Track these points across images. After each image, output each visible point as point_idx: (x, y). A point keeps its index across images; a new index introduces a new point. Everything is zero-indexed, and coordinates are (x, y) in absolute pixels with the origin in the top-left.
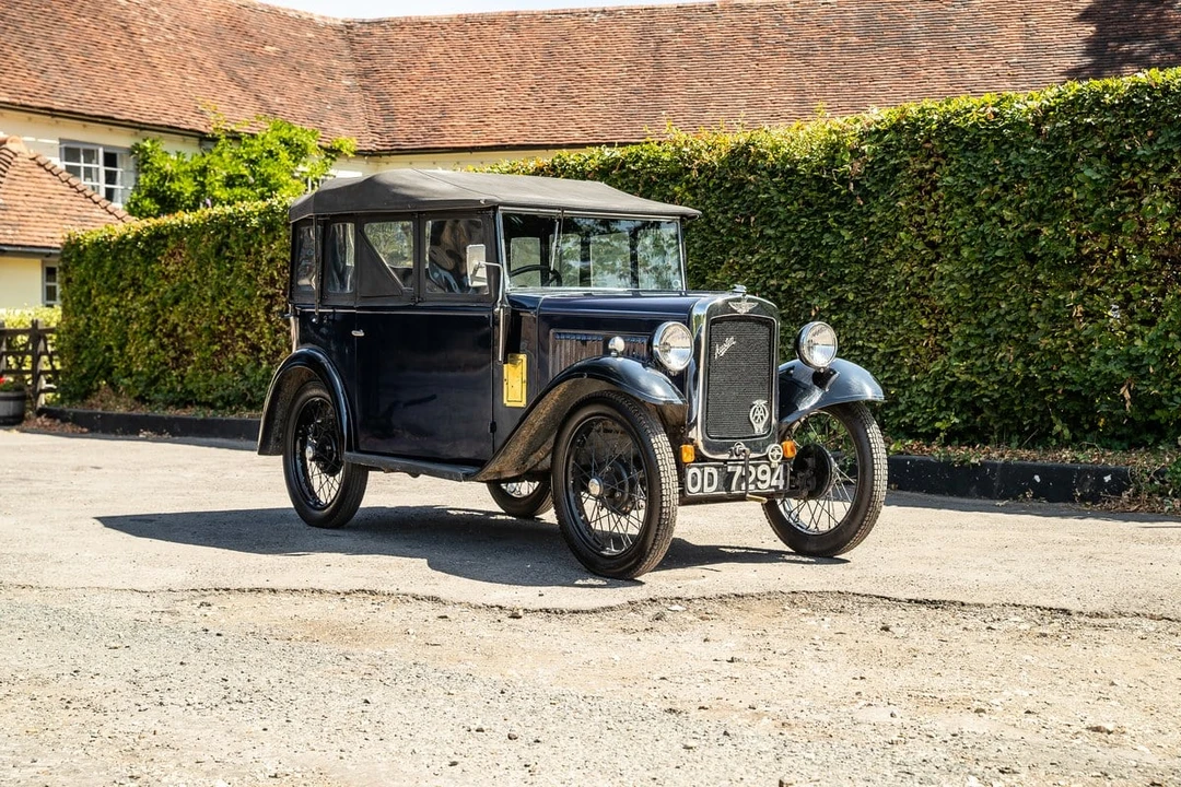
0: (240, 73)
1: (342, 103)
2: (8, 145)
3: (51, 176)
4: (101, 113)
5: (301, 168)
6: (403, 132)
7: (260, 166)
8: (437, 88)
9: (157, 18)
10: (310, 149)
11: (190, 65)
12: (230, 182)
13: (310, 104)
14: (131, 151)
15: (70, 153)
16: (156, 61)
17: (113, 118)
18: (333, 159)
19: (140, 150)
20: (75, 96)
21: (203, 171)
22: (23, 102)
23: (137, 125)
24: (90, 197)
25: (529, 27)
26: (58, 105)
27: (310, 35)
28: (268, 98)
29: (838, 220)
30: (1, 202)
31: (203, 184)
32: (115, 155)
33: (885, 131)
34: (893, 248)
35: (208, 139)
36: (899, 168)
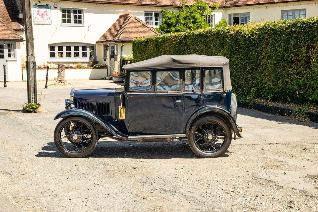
2: (129, 15)
4: (154, 4)
5: (205, 13)
6: (233, 1)
7: (193, 14)
10: (207, 8)
12: (185, 18)
14: (161, 12)
15: (146, 14)
17: (156, 5)
18: (214, 10)
19: (163, 12)
21: (178, 16)
22: (135, 3)
23: (162, 6)
24: (147, 27)
26: (143, 3)
29: (252, 49)
30: (126, 29)
31: (178, 20)
32: (157, 14)
33: (262, 29)
34: (262, 56)
35: (180, 8)
36: (263, 38)
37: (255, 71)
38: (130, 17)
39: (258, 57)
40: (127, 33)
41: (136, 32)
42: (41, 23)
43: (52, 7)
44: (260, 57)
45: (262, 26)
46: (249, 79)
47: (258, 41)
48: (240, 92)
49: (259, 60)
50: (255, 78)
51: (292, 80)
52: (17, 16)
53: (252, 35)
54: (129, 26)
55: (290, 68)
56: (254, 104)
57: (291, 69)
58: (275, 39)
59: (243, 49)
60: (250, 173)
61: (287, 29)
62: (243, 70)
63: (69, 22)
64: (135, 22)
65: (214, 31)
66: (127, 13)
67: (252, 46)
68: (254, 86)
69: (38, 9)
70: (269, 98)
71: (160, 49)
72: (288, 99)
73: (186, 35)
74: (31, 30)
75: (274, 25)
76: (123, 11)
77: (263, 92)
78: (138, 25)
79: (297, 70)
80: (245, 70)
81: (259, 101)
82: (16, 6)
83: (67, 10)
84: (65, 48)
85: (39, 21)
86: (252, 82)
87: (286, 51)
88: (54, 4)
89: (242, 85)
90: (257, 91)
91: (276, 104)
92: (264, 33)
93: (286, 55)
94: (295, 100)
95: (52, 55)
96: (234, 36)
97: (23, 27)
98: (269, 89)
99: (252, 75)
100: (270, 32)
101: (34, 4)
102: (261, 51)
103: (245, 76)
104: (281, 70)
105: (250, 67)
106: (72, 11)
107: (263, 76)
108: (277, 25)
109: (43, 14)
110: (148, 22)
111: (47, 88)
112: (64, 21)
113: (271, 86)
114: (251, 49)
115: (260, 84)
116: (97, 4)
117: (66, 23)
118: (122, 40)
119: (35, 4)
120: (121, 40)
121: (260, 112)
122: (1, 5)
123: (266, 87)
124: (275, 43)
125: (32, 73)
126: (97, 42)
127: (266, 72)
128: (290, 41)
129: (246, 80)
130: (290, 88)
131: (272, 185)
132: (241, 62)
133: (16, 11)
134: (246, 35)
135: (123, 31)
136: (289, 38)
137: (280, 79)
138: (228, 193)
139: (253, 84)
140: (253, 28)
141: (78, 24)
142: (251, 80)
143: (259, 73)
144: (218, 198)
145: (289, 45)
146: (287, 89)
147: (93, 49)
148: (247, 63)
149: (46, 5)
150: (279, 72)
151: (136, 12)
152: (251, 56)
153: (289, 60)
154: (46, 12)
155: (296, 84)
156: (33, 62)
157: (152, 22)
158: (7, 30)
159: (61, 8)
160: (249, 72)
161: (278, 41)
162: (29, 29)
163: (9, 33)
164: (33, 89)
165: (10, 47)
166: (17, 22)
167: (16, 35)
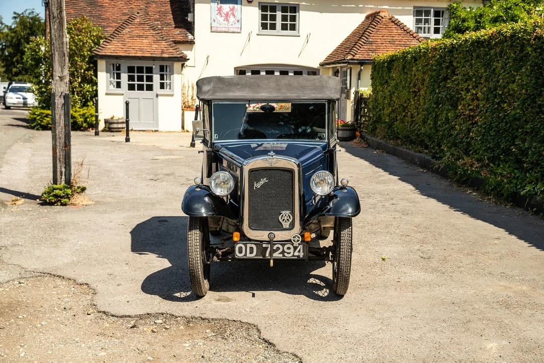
12: (495, 20)
14: (447, 9)
15: (418, 12)
19: (451, 8)
21: (481, 16)
30: (371, 40)
31: (480, 22)
32: (440, 11)
38: (382, 18)
40: (371, 47)
41: (389, 45)
42: (224, 29)
43: (244, 1)
52: (186, 18)
54: (378, 33)
63: (273, 27)
64: (390, 26)
65: (506, 32)
66: (378, 11)
69: (220, 5)
71: (409, 76)
73: (452, 44)
78: (396, 31)
83: (270, 6)
85: (221, 26)
97: (192, 36)
106: (279, 8)
109: (227, 15)
110: (421, 28)
117: (267, 29)
118: (361, 60)
120: (357, 60)
126: (322, 65)
133: (186, 9)
135: (364, 43)
141: (288, 32)
151: (398, 8)
154: (232, 9)
156: (63, 94)
157: (429, 27)
158: (160, 41)
159: (259, 3)
162: (55, 22)
163: (163, 46)
164: (62, 154)
165: (163, 71)
166: (184, 28)
167: (174, 49)
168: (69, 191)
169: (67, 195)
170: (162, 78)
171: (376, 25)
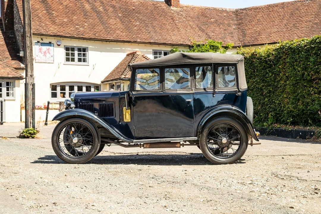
0: (203, 28)
1: (232, 33)
2: (137, 53)
3: (146, 60)
4: (163, 42)
6: (248, 40)
8: (259, 27)
9: (182, 15)
10: (219, 47)
11: (189, 27)
13: (222, 34)
14: (170, 51)
15: (155, 53)
16: (179, 27)
17: (166, 43)
18: (227, 49)
19: (173, 51)
20: (156, 38)
22: (143, 41)
23: (172, 44)
25: (287, 6)
26: (152, 41)
27: (225, 15)
28: (210, 34)
29: (269, 71)
32: (167, 53)
33: (279, 49)
34: (279, 77)
35: (191, 47)
36: (280, 58)
37: (272, 94)
38: (138, 55)
39: (275, 79)
42: (43, 61)
43: (55, 45)
44: (278, 79)
45: (278, 46)
46: (266, 103)
47: (274, 62)
48: (257, 118)
49: (276, 82)
50: (273, 102)
51: (313, 101)
52: (18, 54)
53: (268, 56)
55: (310, 88)
56: (272, 129)
57: (312, 88)
58: (293, 58)
59: (259, 72)
60: (270, 172)
61: (305, 46)
62: (259, 95)
63: (73, 60)
66: (135, 51)
67: (268, 68)
68: (272, 111)
69: (41, 47)
70: (288, 122)
72: (309, 121)
74: (31, 50)
75: (292, 43)
76: (130, 49)
77: (282, 117)
79: (318, 89)
80: (262, 94)
81: (278, 126)
82: (17, 44)
83: (71, 48)
84: (67, 88)
85: (41, 59)
86: (269, 106)
87: (305, 69)
88: (58, 42)
89: (259, 111)
90: (275, 115)
91: (296, 128)
92: (282, 53)
93: (305, 73)
94: (318, 122)
95: (54, 95)
96: (249, 59)
97: (23, 65)
98: (288, 113)
99: (269, 99)
100: (287, 51)
101: (36, 42)
102: (278, 72)
103: (262, 100)
104: (301, 90)
105: (267, 91)
106: (76, 49)
107: (281, 99)
108: (294, 43)
109: (45, 52)
111: (47, 125)
112: (68, 60)
113: (290, 109)
114: (267, 71)
115: (279, 108)
116: (103, 42)
117: (69, 61)
119: (38, 41)
120: (127, 78)
121: (279, 137)
122: (1, 43)
123: (285, 110)
124: (293, 62)
125: (30, 95)
126: (102, 82)
127: (284, 94)
128: (309, 58)
129: (263, 105)
130: (311, 109)
131: (293, 179)
132: (257, 86)
133: (17, 49)
134: (262, 56)
136: (309, 56)
137: (299, 101)
138: (244, 185)
139: (271, 109)
140: (270, 49)
141: (82, 63)
142: (268, 105)
143: (277, 96)
144: (233, 187)
145: (308, 62)
146: (308, 110)
147: (98, 89)
148: (263, 86)
149: (49, 42)
150: (299, 93)
151: (144, 50)
152: (268, 79)
153: (309, 78)
154: (48, 49)
155: (318, 104)
156: (32, 84)
158: (6, 68)
159: (64, 46)
160: (266, 96)
161: (296, 60)
162: (28, 49)
163: (8, 70)
164: (31, 113)
165: (9, 86)
166: (18, 60)
167: (16, 72)
168: (35, 131)
169: (35, 133)
170: (8, 89)
171: (135, 59)
